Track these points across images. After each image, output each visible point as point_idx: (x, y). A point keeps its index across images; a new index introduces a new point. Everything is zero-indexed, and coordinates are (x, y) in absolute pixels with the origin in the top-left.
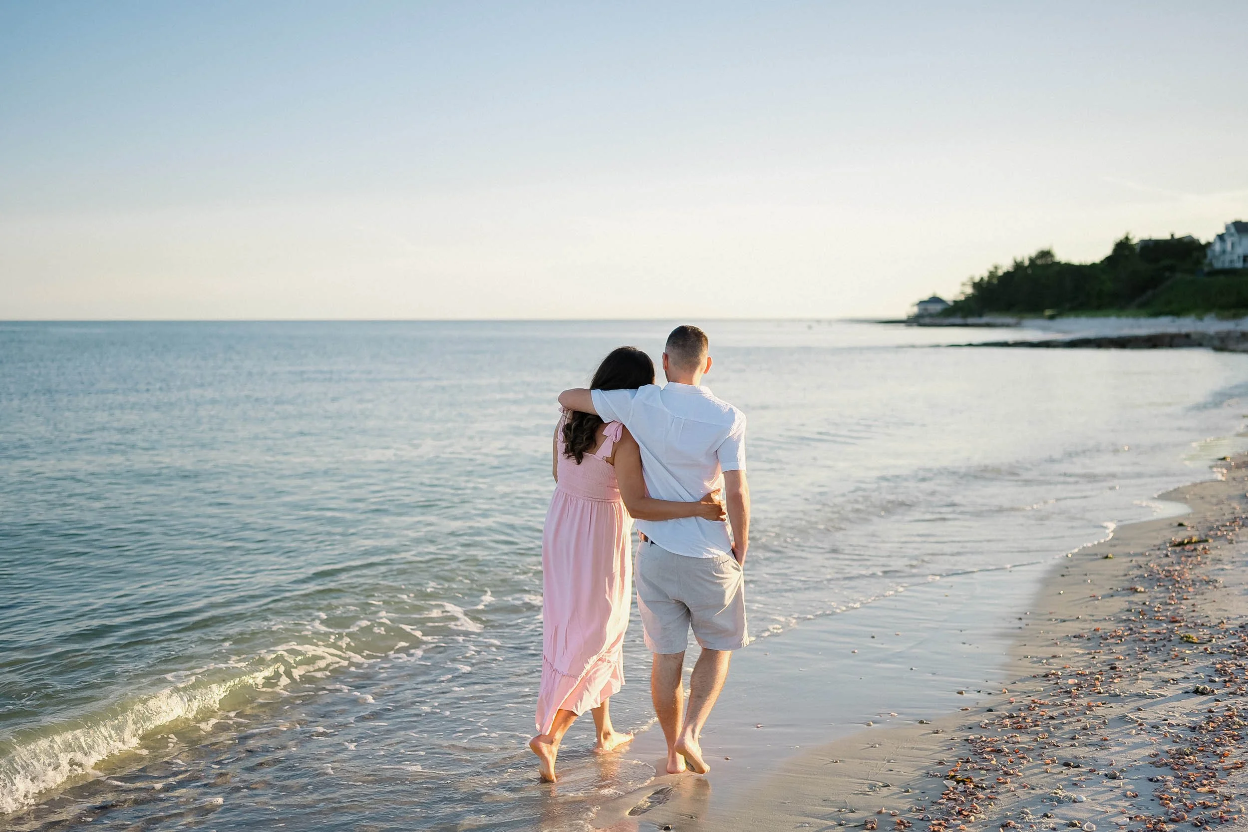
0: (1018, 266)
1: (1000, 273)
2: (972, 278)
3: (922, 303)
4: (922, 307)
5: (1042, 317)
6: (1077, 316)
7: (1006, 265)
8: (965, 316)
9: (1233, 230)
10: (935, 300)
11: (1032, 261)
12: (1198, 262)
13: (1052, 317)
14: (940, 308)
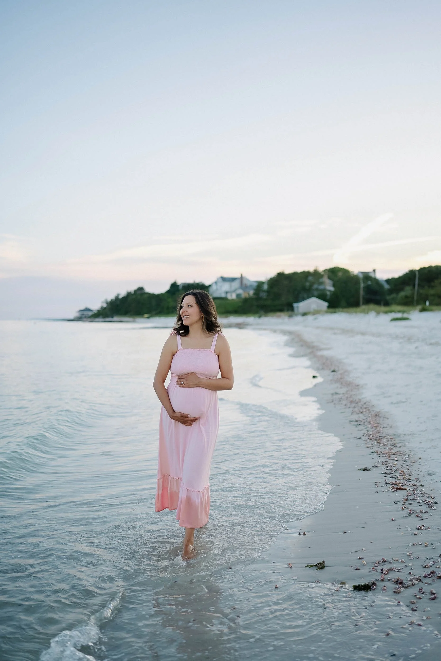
0: (129, 294)
1: (120, 297)
2: (106, 300)
4: (81, 313)
5: (143, 317)
6: (160, 317)
7: (123, 294)
8: (104, 318)
9: (220, 280)
10: (87, 310)
11: (135, 291)
13: (148, 318)
14: (90, 313)
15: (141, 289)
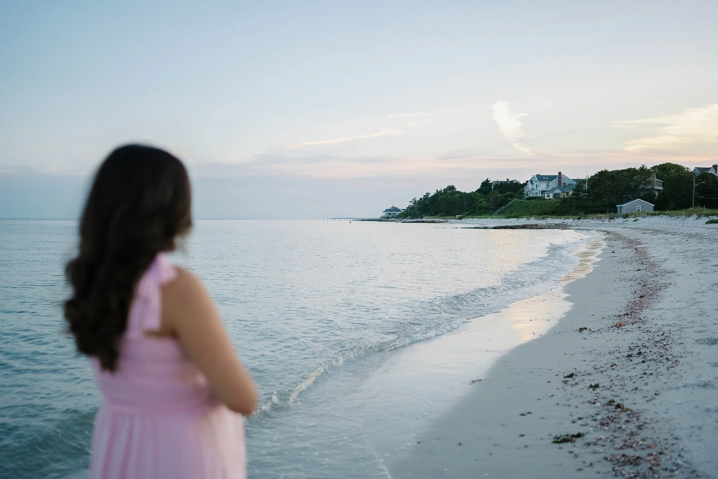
0: (438, 194)
1: (430, 196)
3: (387, 210)
7: (432, 193)
8: (412, 218)
9: (536, 178)
10: (396, 209)
12: (522, 193)
13: (460, 218)
14: (398, 213)
15: (451, 188)
